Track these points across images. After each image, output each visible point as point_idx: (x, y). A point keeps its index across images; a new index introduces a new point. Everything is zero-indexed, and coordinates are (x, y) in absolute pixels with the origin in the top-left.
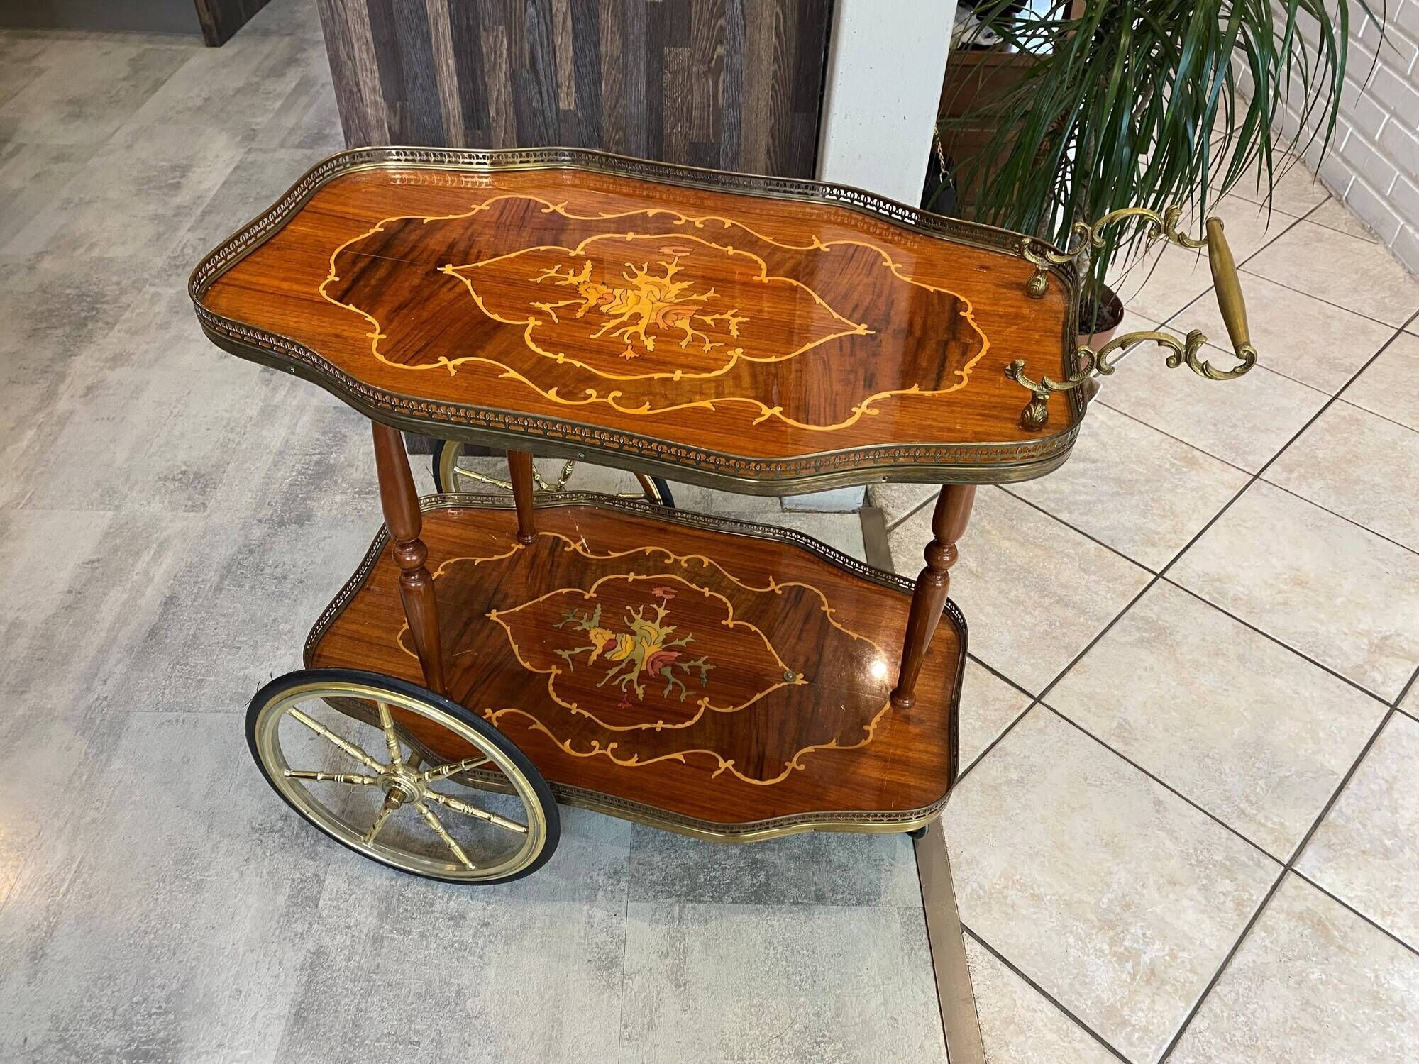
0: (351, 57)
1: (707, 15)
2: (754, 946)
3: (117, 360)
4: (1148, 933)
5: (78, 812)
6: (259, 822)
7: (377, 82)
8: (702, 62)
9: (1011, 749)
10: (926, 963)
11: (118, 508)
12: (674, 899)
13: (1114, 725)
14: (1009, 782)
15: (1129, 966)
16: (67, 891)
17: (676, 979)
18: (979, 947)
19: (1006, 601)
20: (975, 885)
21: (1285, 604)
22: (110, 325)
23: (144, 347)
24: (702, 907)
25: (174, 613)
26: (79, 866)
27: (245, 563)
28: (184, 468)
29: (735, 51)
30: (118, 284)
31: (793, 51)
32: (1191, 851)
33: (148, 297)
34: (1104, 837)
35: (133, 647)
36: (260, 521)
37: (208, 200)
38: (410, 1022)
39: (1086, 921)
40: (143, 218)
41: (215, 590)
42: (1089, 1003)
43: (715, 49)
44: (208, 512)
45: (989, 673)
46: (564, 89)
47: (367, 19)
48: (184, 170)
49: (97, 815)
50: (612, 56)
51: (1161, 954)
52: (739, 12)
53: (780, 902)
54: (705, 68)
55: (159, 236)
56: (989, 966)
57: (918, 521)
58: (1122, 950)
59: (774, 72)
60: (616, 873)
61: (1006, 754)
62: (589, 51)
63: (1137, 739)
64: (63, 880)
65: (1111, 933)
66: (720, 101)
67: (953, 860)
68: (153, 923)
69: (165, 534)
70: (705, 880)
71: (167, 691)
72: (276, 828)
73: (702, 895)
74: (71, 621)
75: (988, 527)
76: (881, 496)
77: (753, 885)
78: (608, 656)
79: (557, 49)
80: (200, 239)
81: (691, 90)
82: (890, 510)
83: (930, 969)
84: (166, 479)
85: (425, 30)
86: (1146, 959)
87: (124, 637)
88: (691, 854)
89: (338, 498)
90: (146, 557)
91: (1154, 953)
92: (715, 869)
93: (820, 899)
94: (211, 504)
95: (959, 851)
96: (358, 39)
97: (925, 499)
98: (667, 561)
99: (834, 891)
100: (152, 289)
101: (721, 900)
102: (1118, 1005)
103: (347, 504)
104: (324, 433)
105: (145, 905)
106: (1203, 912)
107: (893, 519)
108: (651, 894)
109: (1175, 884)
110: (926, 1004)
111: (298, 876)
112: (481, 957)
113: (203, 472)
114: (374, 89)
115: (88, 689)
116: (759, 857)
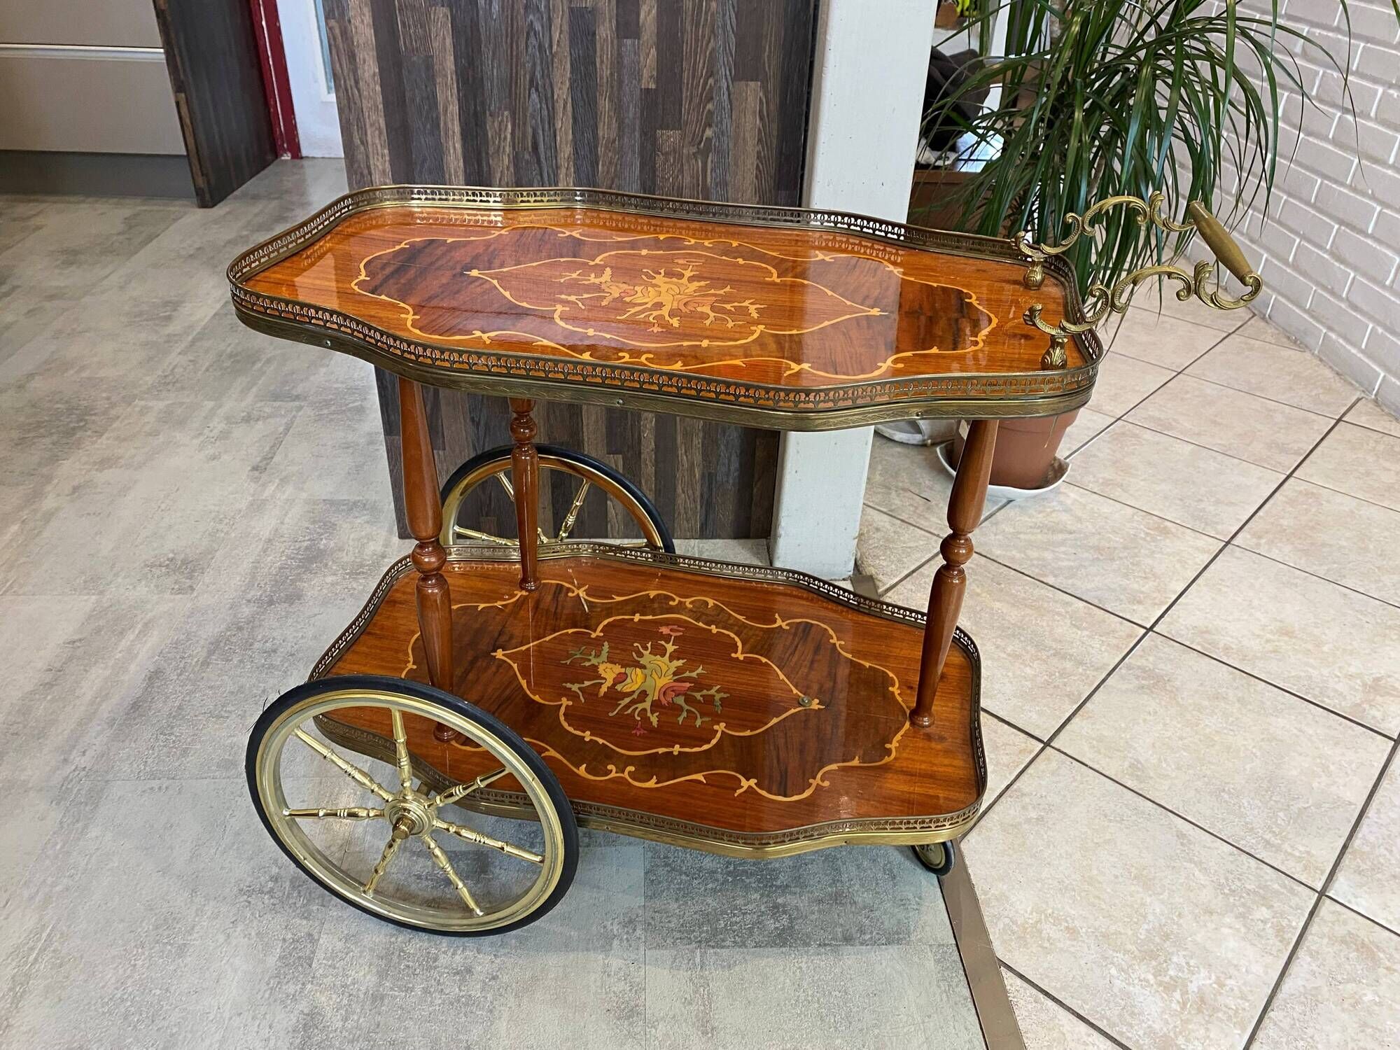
0: (364, 143)
1: (696, 100)
2: (783, 989)
3: (105, 463)
4: (1192, 962)
5: (50, 880)
6: (247, 884)
7: (387, 164)
8: (691, 143)
9: (1026, 790)
10: (966, 999)
11: (102, 593)
12: (694, 945)
13: (1126, 764)
14: (1028, 821)
15: (1177, 995)
16: (36, 960)
17: (702, 1026)
18: (1019, 981)
19: (1005, 656)
20: (1007, 921)
21: (1275, 651)
22: (100, 434)
23: (133, 451)
24: (724, 952)
25: (158, 687)
26: (49, 935)
27: (234, 639)
28: (171, 555)
29: (722, 132)
30: (108, 398)
31: (775, 133)
32: (1223, 881)
33: (137, 409)
34: (1133, 870)
35: (114, 719)
36: (249, 601)
37: (198, 329)
39: (1127, 952)
40: (134, 344)
41: (202, 664)
42: (1141, 1033)
43: (704, 131)
44: (195, 594)
45: (996, 720)
46: (564, 170)
47: (381, 106)
48: (175, 305)
49: (71, 883)
50: (609, 138)
51: (1208, 982)
52: (726, 97)
53: (807, 944)
54: (695, 150)
55: (150, 359)
56: (1032, 1000)
57: (909, 586)
58: (1167, 979)
59: (759, 153)
60: (631, 921)
61: (1023, 795)
62: (588, 135)
63: (1151, 778)
64: (32, 949)
65: (1154, 963)
66: (709, 180)
67: (981, 897)
68: (130, 989)
69: (150, 615)
70: (726, 925)
71: (150, 761)
72: (266, 890)
73: (723, 941)
74: (49, 698)
75: (978, 591)
76: (870, 565)
77: (776, 928)
78: (619, 687)
79: (558, 133)
80: (191, 361)
81: (681, 171)
82: (880, 577)
83: (971, 1005)
84: (152, 566)
85: (434, 116)
86: (1193, 987)
87: (105, 709)
88: (709, 900)
89: (329, 579)
90: (131, 636)
91: (1201, 980)
92: (735, 915)
93: (848, 940)
94: (199, 587)
95: (986, 888)
96: (372, 125)
97: (913, 568)
98: (671, 603)
99: (862, 932)
100: (143, 403)
101: (744, 945)
102: (1172, 1034)
103: (337, 584)
104: (314, 522)
105: (121, 971)
106: (1243, 939)
107: (884, 584)
108: (669, 941)
109: (1211, 913)
110: (970, 1041)
111: (290, 936)
112: (491, 1011)
113: (191, 559)
114: (384, 171)
115: (65, 760)
116: (780, 901)
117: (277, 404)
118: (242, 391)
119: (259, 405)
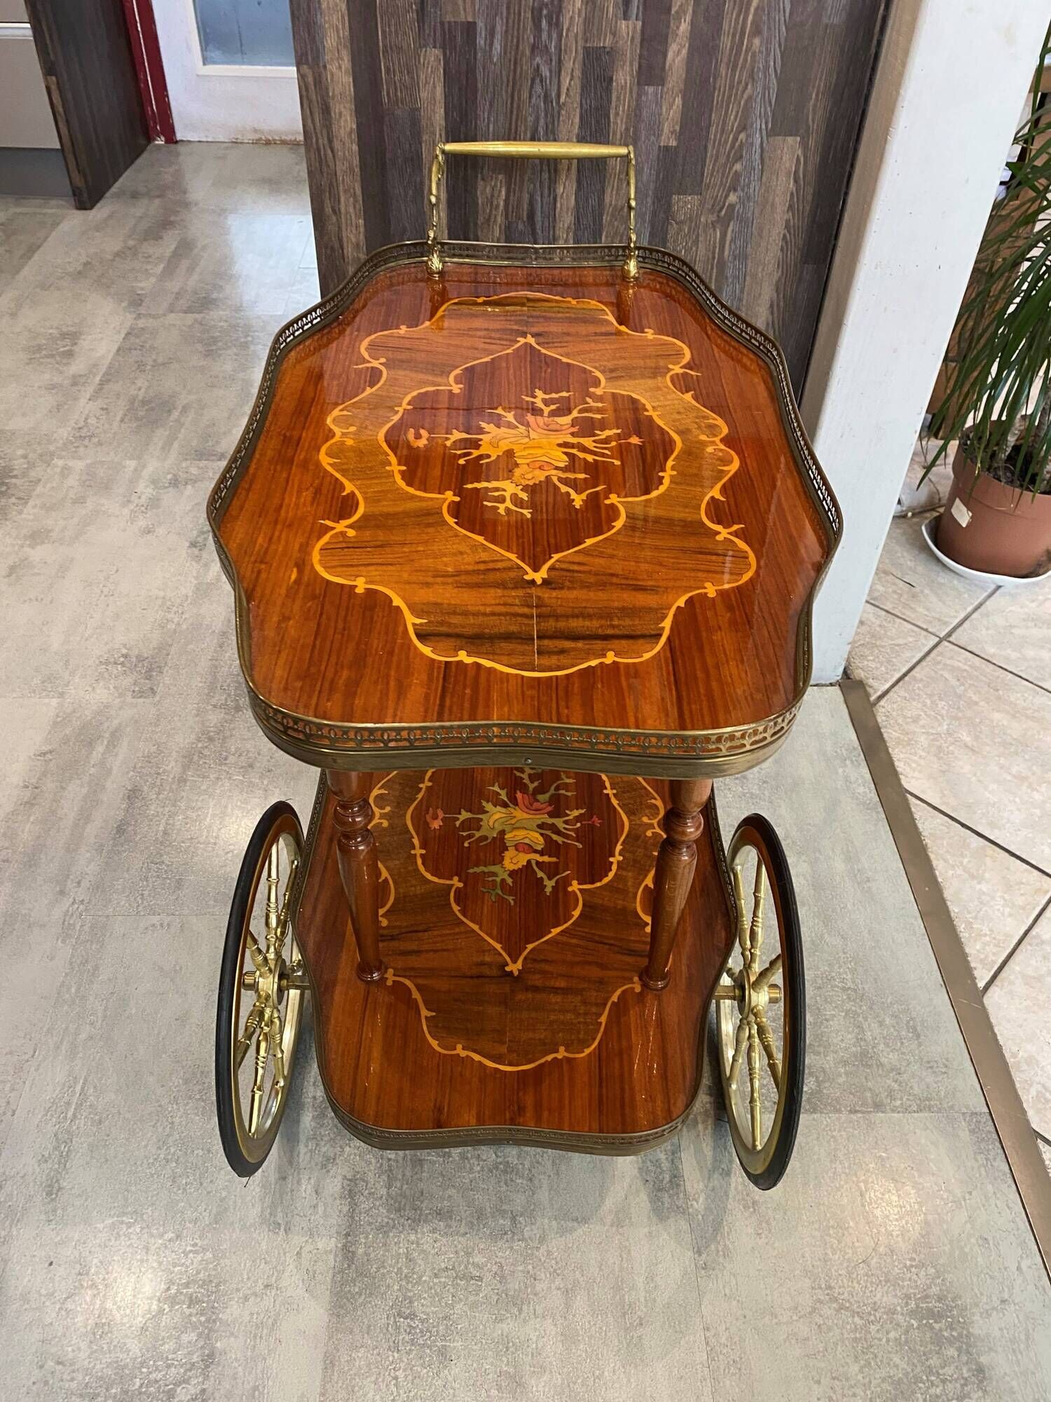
0: (336, 211)
1: (722, 160)
3: (37, 537)
5: (72, 1027)
7: (362, 237)
8: (711, 211)
9: (1046, 937)
10: (1005, 1174)
11: (62, 695)
16: (74, 1116)
17: (743, 1199)
19: (1009, 778)
20: (1040, 1088)
22: (24, 501)
23: (62, 523)
25: (139, 808)
26: (83, 1088)
27: (206, 752)
28: (124, 651)
29: (749, 198)
30: (25, 457)
31: (810, 198)
33: (58, 470)
35: (102, 845)
36: (215, 706)
37: (103, 369)
38: (468, 1254)
40: (40, 387)
41: (179, 781)
43: (727, 196)
44: (157, 698)
45: (1007, 854)
47: (357, 170)
48: (73, 337)
49: (93, 1031)
50: (616, 205)
52: (757, 156)
53: (838, 1111)
54: (713, 218)
55: (59, 407)
57: (902, 693)
59: (787, 221)
61: (1042, 942)
62: (593, 201)
64: (68, 1104)
66: (726, 253)
67: (1010, 1060)
68: (172, 1150)
69: (116, 722)
71: (146, 893)
74: (32, 819)
75: (975, 698)
76: (858, 667)
79: (558, 199)
80: (102, 409)
81: (696, 242)
82: (871, 682)
83: (1010, 1181)
84: (107, 663)
85: (418, 179)
87: (91, 830)
90: (100, 749)
93: (878, 1107)
94: (160, 689)
95: (1015, 1049)
96: (345, 191)
97: (904, 670)
99: (893, 1099)
100: (60, 463)
105: (160, 1130)
107: (875, 692)
112: (531, 1180)
113: (146, 655)
114: (358, 245)
115: (62, 893)
117: (203, 463)
118: (163, 448)
119: (184, 465)
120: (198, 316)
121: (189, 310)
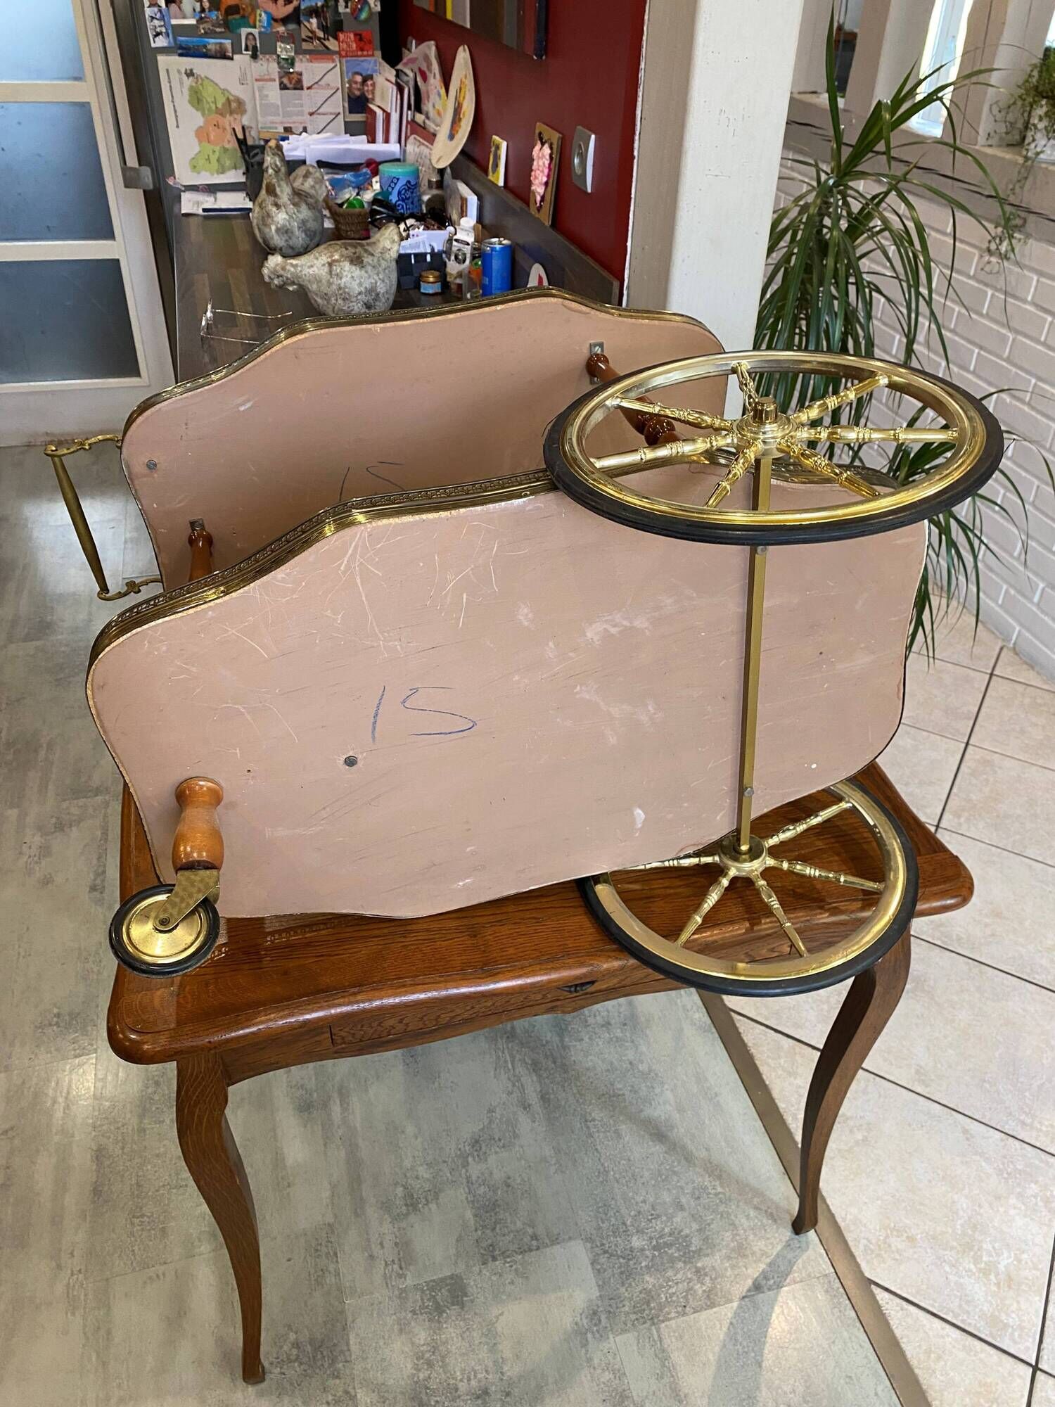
4: (997, 1245)
6: (275, 1355)
9: (849, 1114)
10: (854, 1320)
11: (7, 1069)
12: (649, 1323)
13: (913, 1071)
14: (857, 1143)
15: (992, 1277)
18: (886, 1295)
20: (865, 1242)
21: (993, 935)
24: (673, 1323)
25: (109, 1166)
28: (55, 1011)
32: (1001, 1166)
34: (939, 1172)
35: (84, 1211)
39: (952, 1248)
41: (139, 1132)
42: (976, 1317)
45: (810, 1049)
49: (122, 1393)
51: (1010, 1260)
53: (730, 1301)
56: (898, 1308)
58: (983, 1265)
60: (594, 1314)
61: (847, 1119)
63: (932, 1080)
65: (972, 1253)
67: (842, 1224)
70: (666, 1298)
71: (136, 1248)
72: (293, 1358)
73: (669, 1313)
74: (11, 1200)
77: (704, 1291)
83: (858, 1324)
84: (42, 1026)
86: (1001, 1267)
87: (70, 1202)
88: (647, 1278)
91: (1005, 1261)
92: (670, 1287)
93: (758, 1289)
95: (843, 1214)
99: (767, 1279)
101: (685, 1313)
102: (997, 1313)
106: (1025, 1216)
108: (629, 1324)
109: (1000, 1198)
110: (866, 1357)
111: (330, 1398)
113: (77, 1011)
115: (59, 1267)
116: (699, 1265)
117: (81, 802)
118: (39, 791)
119: (65, 805)
120: (38, 643)
121: (27, 639)
